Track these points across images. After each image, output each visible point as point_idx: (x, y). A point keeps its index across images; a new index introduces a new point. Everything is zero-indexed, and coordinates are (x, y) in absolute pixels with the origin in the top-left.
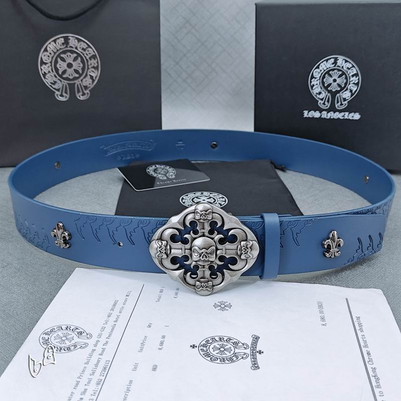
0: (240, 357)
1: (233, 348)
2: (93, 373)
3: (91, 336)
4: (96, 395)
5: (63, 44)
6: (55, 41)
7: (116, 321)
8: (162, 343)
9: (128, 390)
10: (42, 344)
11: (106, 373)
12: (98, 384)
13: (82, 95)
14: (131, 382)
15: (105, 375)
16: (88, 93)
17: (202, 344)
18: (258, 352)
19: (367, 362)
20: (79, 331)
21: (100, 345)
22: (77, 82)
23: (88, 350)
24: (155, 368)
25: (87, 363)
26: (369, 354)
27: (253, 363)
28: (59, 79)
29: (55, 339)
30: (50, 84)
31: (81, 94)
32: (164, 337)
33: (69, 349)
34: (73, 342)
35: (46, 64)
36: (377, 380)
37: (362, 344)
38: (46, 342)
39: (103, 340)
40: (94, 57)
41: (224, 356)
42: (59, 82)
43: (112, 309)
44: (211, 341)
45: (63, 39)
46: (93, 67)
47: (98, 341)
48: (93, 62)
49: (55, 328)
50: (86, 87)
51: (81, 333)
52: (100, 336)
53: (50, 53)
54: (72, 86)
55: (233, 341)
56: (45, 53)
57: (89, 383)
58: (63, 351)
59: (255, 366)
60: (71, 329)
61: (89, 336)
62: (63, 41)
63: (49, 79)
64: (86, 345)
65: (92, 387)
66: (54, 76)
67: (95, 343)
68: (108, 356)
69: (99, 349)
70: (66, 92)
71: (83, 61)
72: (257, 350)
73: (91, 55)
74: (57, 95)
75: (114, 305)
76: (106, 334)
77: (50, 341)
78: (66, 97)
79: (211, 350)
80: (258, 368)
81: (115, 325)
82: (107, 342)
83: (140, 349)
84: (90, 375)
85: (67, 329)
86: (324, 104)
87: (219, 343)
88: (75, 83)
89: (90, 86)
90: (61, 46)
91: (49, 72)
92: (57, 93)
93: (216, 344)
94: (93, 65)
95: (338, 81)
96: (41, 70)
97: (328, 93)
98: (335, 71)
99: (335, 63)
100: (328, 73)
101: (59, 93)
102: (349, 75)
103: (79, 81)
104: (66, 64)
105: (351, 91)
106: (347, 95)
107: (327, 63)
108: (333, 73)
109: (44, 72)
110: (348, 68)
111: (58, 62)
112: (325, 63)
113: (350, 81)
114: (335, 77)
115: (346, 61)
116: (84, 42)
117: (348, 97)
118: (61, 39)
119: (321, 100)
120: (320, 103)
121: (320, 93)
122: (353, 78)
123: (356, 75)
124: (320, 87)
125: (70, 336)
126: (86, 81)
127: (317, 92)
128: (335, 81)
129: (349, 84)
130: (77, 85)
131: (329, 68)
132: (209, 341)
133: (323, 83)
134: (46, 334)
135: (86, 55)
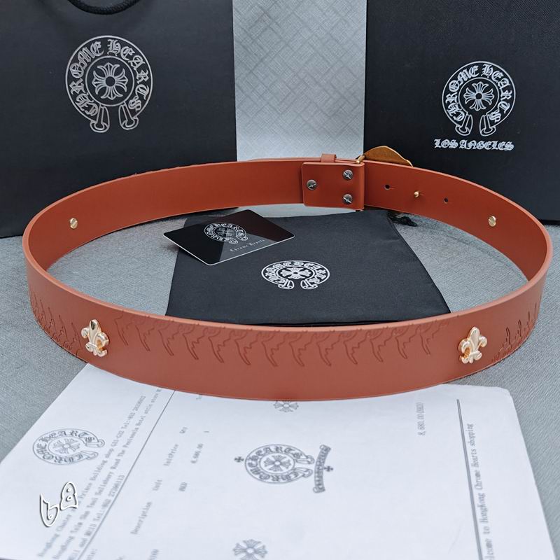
0: (300, 475)
1: (292, 462)
2: (100, 492)
3: (103, 443)
4: (101, 520)
5: (100, 50)
6: (88, 46)
7: (139, 424)
8: (197, 455)
9: (144, 515)
10: (36, 452)
11: (117, 493)
12: (105, 506)
13: (128, 124)
14: (149, 504)
15: (116, 495)
16: (136, 120)
17: (251, 456)
18: (325, 468)
19: (473, 486)
20: (87, 436)
21: (114, 456)
22: (121, 105)
23: (97, 461)
24: (183, 488)
25: (93, 479)
26: (478, 475)
27: (317, 483)
28: (95, 102)
29: (55, 446)
30: (83, 110)
31: (126, 121)
32: (200, 446)
33: (71, 460)
34: (78, 451)
35: (76, 80)
36: (484, 511)
37: (471, 461)
38: (42, 450)
39: (118, 449)
40: (144, 67)
41: (279, 472)
42: (95, 105)
43: (136, 409)
44: (263, 453)
45: (99, 43)
46: (143, 82)
47: (111, 450)
48: (143, 75)
49: (56, 432)
50: (134, 112)
51: (90, 440)
52: (115, 443)
53: (82, 65)
54: (113, 111)
55: (294, 452)
56: (75, 65)
57: (93, 503)
58: (63, 462)
59: (320, 487)
60: (78, 434)
61: (100, 443)
62: (100, 47)
63: (82, 102)
64: (95, 455)
65: (97, 510)
66: (87, 98)
67: (107, 453)
68: (122, 470)
69: (111, 461)
70: (105, 121)
71: (128, 74)
72: (326, 465)
73: (140, 64)
74: (93, 124)
75: (139, 403)
76: (123, 441)
77: (47, 448)
78: (106, 127)
79: (263, 465)
80: (323, 490)
81: (137, 429)
82: (123, 452)
83: (166, 461)
84: (96, 494)
85: (71, 434)
86: (463, 129)
87: (273, 455)
88: (119, 106)
89: (139, 109)
90: (97, 52)
91: (81, 92)
92: (93, 121)
93: (270, 457)
94: (143, 79)
95: (484, 97)
96: (70, 89)
97: (469, 114)
98: (481, 83)
99: (480, 71)
100: (469, 85)
101: (96, 122)
102: (499, 87)
103: (123, 104)
104: (105, 79)
105: (502, 111)
106: (495, 116)
107: (468, 71)
108: (477, 85)
109: (74, 92)
110: (498, 79)
111: (94, 77)
112: (465, 71)
113: (500, 97)
114: (479, 91)
115: (495, 69)
116: (130, 46)
117: (498, 119)
118: (96, 43)
119: (460, 123)
120: (458, 128)
121: (457, 114)
122: (504, 92)
123: (509, 88)
124: (459, 105)
125: (75, 443)
126: (133, 103)
127: (454, 112)
128: (479, 96)
129: (500, 101)
130: (121, 108)
131: (472, 78)
132: (261, 451)
133: (462, 100)
134: (43, 440)
135: (132, 65)
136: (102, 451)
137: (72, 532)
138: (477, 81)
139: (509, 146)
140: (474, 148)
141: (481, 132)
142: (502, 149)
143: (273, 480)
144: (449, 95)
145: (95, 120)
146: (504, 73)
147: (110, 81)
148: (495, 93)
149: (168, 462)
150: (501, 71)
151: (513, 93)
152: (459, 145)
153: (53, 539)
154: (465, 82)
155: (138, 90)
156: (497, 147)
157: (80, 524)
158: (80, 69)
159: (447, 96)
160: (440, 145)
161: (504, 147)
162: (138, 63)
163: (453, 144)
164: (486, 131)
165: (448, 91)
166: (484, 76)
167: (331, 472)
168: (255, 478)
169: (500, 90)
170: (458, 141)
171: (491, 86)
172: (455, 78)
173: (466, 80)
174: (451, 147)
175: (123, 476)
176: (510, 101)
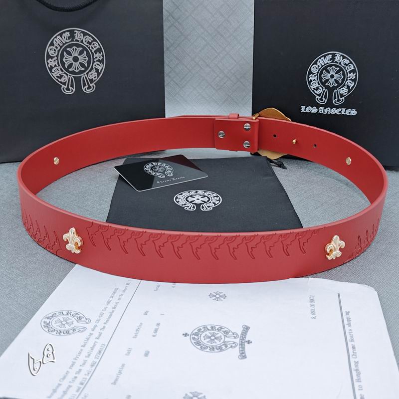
0: (229, 346)
1: (223, 337)
2: (89, 355)
3: (90, 321)
4: (90, 375)
5: (69, 38)
6: (61, 35)
7: (114, 308)
8: (156, 331)
9: (120, 372)
10: (43, 327)
11: (100, 356)
12: (92, 365)
13: (88, 89)
14: (123, 365)
15: (99, 358)
16: (93, 86)
17: (194, 332)
18: (246, 342)
21: (97, 330)
22: (83, 76)
23: (87, 333)
24: (147, 354)
25: (84, 346)
27: (241, 352)
28: (65, 73)
29: (56, 322)
30: (57, 78)
31: (87, 87)
32: (158, 324)
33: (68, 332)
34: (72, 326)
35: (52, 58)
38: (47, 325)
39: (100, 325)
40: (99, 50)
41: (214, 344)
42: (65, 75)
43: (112, 297)
45: (68, 33)
46: (99, 61)
47: (96, 326)
48: (98, 56)
49: (57, 313)
50: (92, 81)
51: (80, 318)
52: (98, 321)
53: (57, 48)
54: (78, 80)
55: (224, 330)
56: (52, 47)
57: (84, 364)
58: (62, 334)
59: (243, 355)
60: (72, 314)
61: (87, 321)
62: (69, 35)
63: (56, 73)
64: (85, 329)
66: (59, 70)
67: (92, 328)
68: (104, 340)
69: (96, 334)
70: (72, 86)
71: (88, 55)
73: (96, 48)
74: (63, 88)
75: (114, 293)
76: (103, 319)
77: (50, 324)
78: (72, 91)
79: (203, 338)
80: (245, 357)
81: (113, 311)
82: (104, 327)
83: (134, 335)
84: (86, 357)
85: (67, 314)
86: (321, 99)
87: (210, 332)
88: (81, 76)
89: (96, 79)
90: (67, 39)
91: (55, 66)
92: (63, 86)
93: (207, 333)
94: (98, 58)
95: (336, 77)
96: (48, 63)
97: (326, 89)
98: (333, 67)
99: (333, 59)
100: (325, 68)
101: (66, 87)
102: (346, 71)
103: (84, 75)
104: (72, 57)
105: (348, 87)
106: (344, 91)
107: (325, 58)
108: (331, 68)
109: (51, 66)
110: (345, 64)
111: (64, 56)
112: (323, 58)
113: (347, 78)
114: (333, 73)
115: (344, 57)
116: (90, 36)
117: (345, 93)
118: (67, 33)
119: (319, 95)
120: (317, 99)
121: (317, 89)
122: (350, 74)
123: (353, 71)
124: (318, 82)
125: (70, 321)
126: (91, 74)
127: (315, 87)
128: (332, 76)
129: (347, 80)
130: (83, 78)
131: (327, 63)
132: (201, 329)
133: (321, 79)
134: (47, 318)
135: (91, 49)
136: (89, 327)
137: (70, 382)
138: (331, 66)
139: (354, 112)
140: (329, 113)
141: (334, 102)
142: (348, 114)
143: (210, 350)
144: (311, 75)
145: (65, 85)
146: (350, 60)
147: (76, 59)
148: (344, 74)
149: (136, 336)
150: (348, 59)
151: (356, 74)
152: (318, 111)
153: (58, 387)
154: (322, 66)
155: (95, 65)
156: (345, 112)
157: (76, 377)
158: (55, 50)
159: (310, 76)
160: (305, 110)
161: (350, 113)
162: (95, 47)
163: (314, 110)
164: (337, 101)
165: (310, 73)
166: (336, 62)
167: (250, 344)
168: (197, 348)
169: (347, 73)
170: (318, 108)
171: (341, 69)
172: (316, 63)
173: (323, 64)
174: (313, 112)
175: (105, 345)
176: (354, 80)
